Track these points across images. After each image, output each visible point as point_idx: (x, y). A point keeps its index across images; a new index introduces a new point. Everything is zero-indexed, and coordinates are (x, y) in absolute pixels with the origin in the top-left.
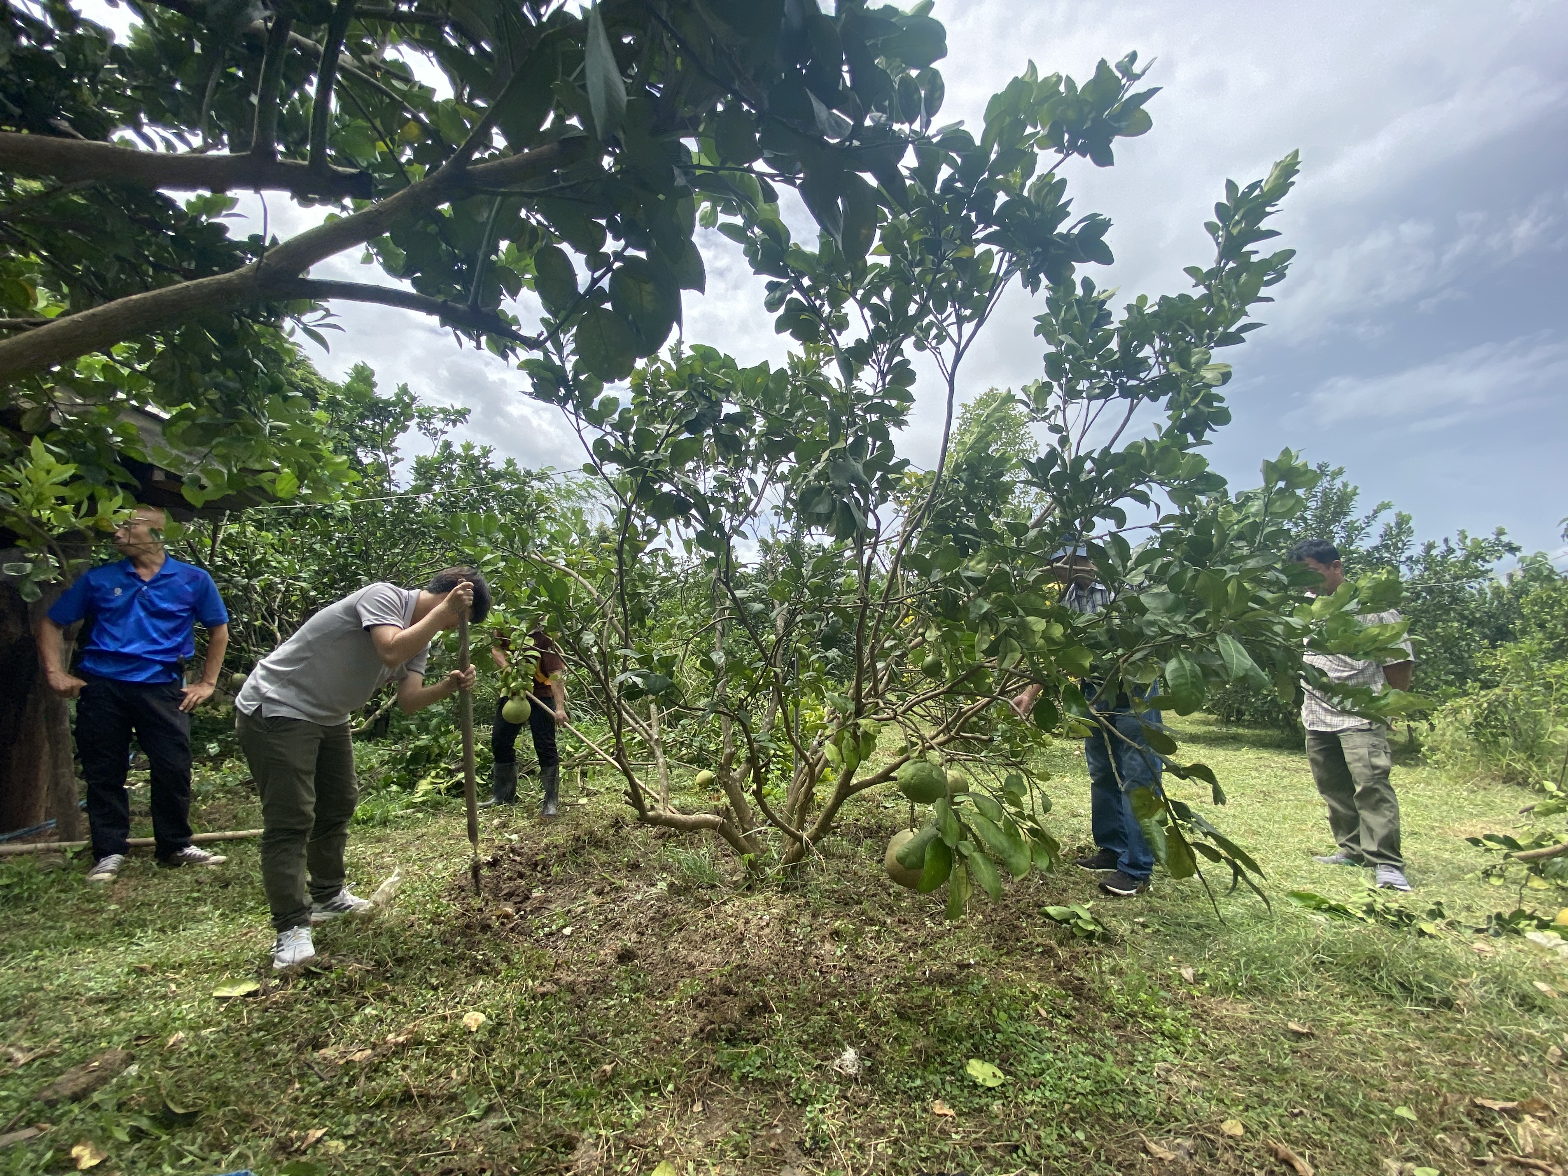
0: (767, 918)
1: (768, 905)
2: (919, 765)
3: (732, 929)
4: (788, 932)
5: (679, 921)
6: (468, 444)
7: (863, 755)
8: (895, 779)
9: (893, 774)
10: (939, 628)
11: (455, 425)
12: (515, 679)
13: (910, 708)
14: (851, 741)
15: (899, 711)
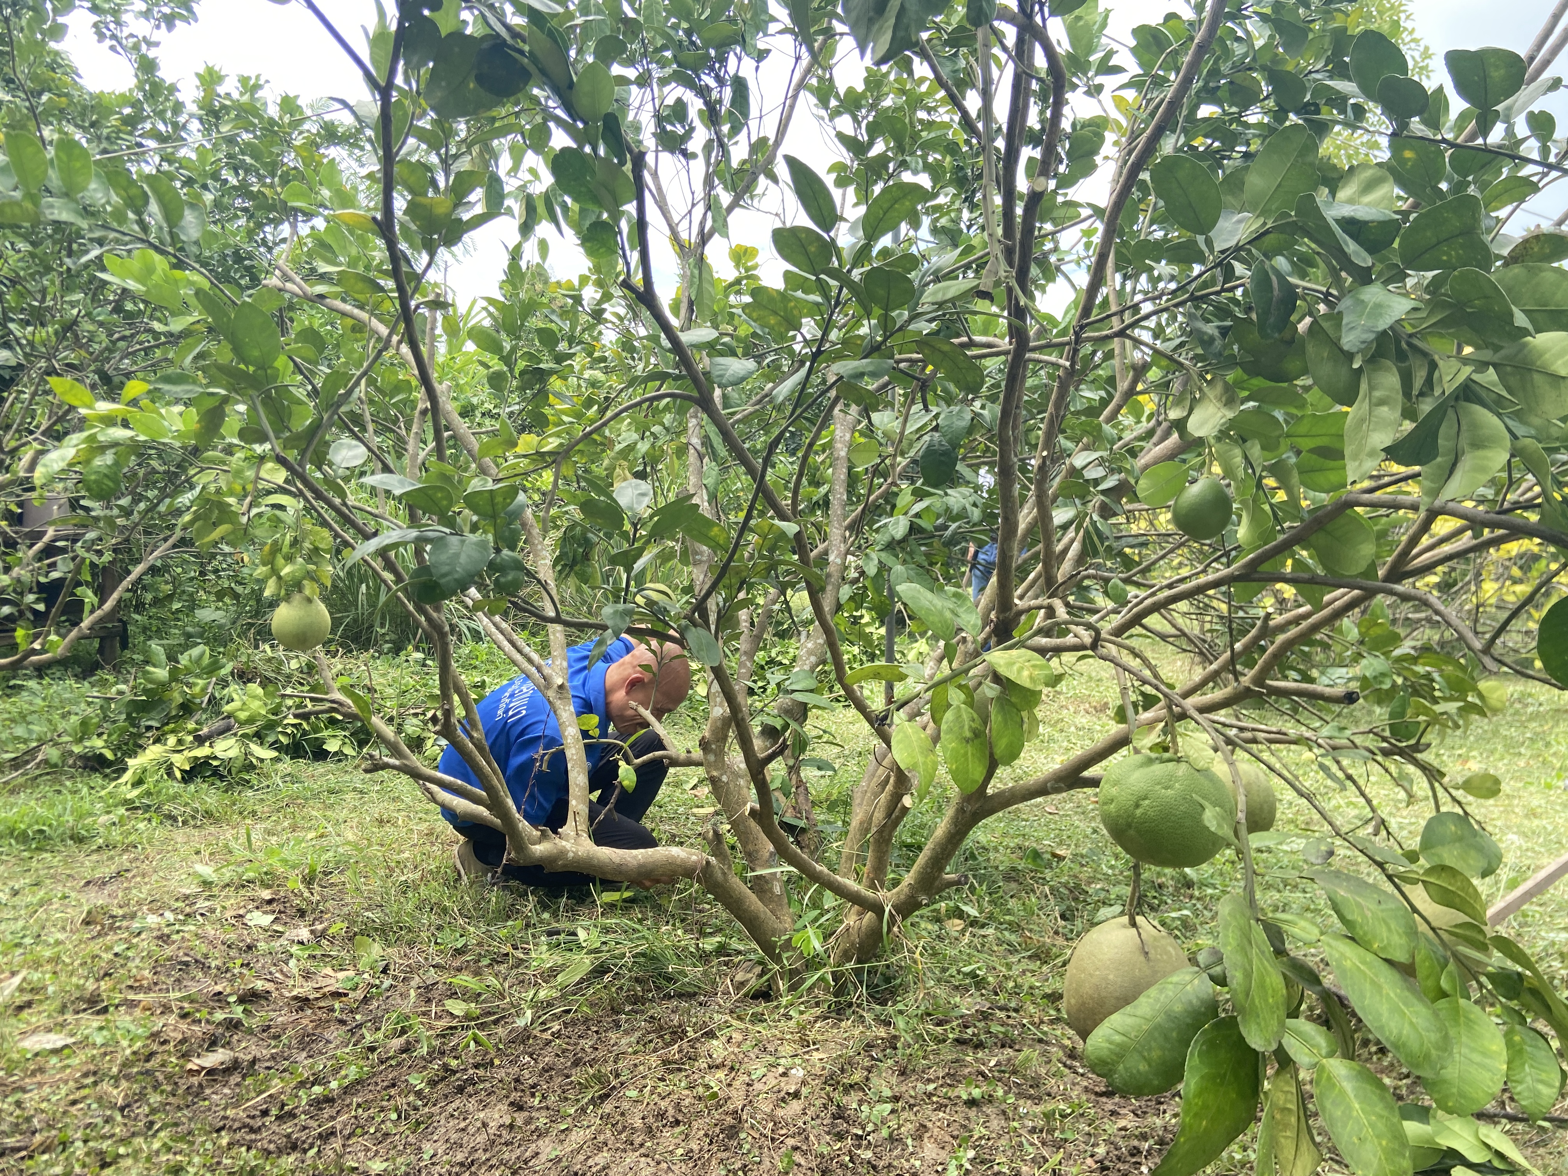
0: (798, 1073)
1: (804, 1043)
2: (1158, 769)
3: (717, 1101)
4: (840, 1114)
5: (599, 1078)
6: (210, 71)
7: (1000, 749)
8: (1094, 783)
9: (1089, 773)
10: (1230, 401)
11: (170, 26)
12: (289, 559)
13: (1136, 620)
14: (967, 713)
15: (1106, 627)
